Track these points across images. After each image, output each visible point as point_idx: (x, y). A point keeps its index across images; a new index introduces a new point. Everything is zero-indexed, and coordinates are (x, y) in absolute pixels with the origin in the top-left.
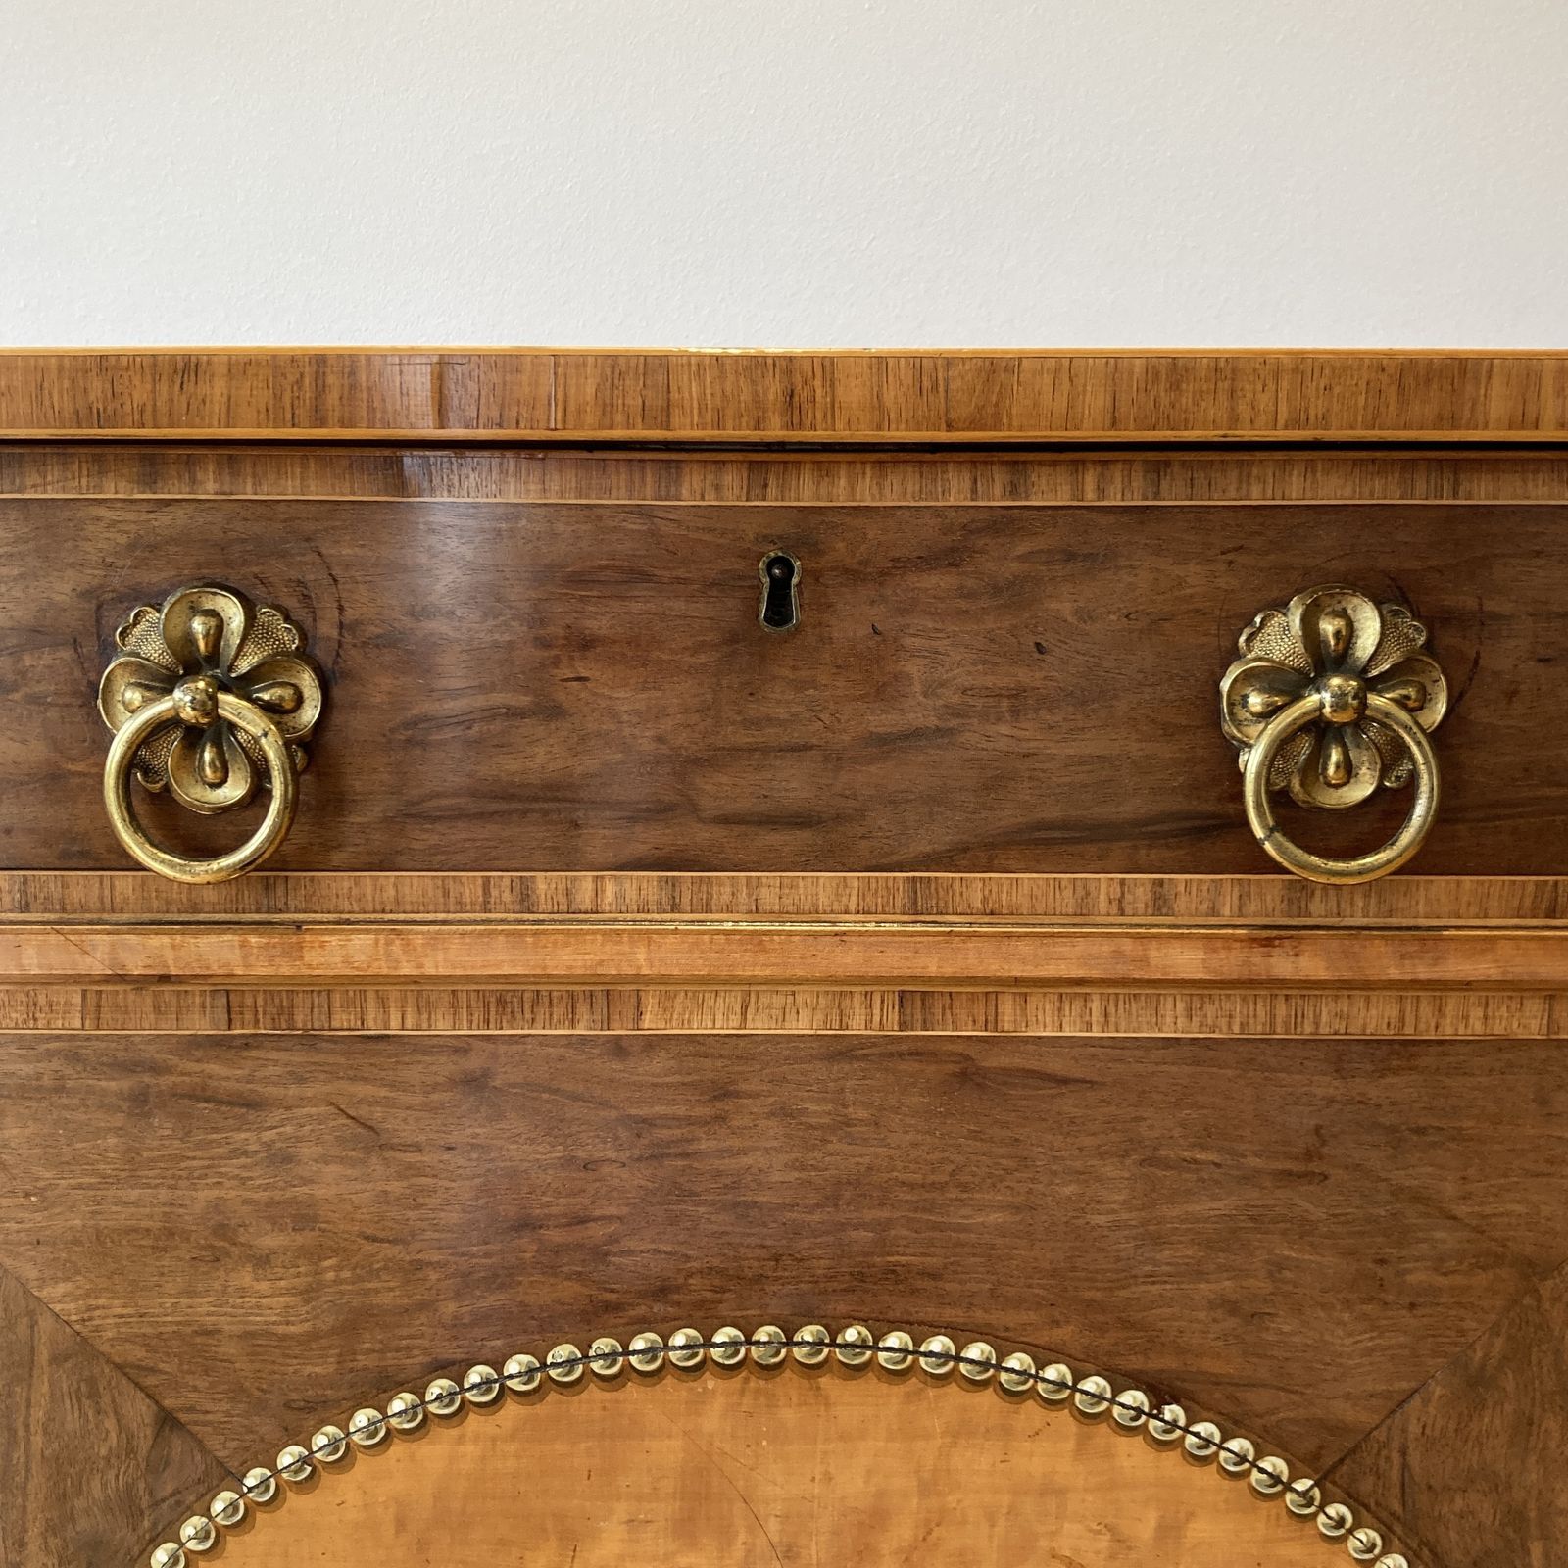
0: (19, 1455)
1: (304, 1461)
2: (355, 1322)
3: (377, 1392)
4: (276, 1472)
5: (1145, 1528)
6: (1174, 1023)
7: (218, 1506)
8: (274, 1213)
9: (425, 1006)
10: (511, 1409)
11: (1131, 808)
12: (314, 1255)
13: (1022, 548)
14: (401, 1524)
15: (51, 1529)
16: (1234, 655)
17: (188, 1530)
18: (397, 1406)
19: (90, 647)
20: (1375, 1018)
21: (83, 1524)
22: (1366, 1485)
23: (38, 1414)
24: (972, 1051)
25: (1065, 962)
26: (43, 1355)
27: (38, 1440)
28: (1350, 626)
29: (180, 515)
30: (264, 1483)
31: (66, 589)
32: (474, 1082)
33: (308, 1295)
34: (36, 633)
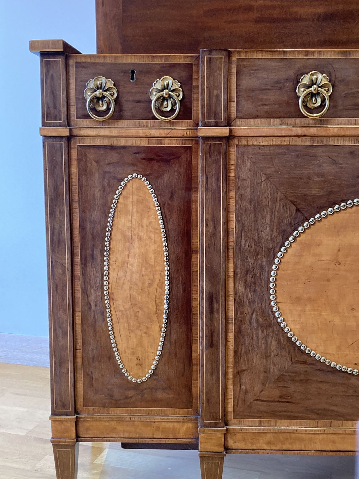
0: (273, 216)
1: (319, 217)
2: (330, 193)
3: (332, 205)
4: (315, 219)
7: (305, 225)
8: (318, 175)
9: (344, 140)
10: (354, 208)
12: (325, 181)
14: (335, 227)
15: (278, 228)
17: (300, 229)
18: (336, 207)
19: (296, 81)
21: (283, 227)
23: (277, 209)
26: (279, 199)
27: (276, 213)
29: (311, 61)
30: (313, 221)
31: (291, 73)
32: (352, 153)
33: (322, 189)
34: (287, 80)
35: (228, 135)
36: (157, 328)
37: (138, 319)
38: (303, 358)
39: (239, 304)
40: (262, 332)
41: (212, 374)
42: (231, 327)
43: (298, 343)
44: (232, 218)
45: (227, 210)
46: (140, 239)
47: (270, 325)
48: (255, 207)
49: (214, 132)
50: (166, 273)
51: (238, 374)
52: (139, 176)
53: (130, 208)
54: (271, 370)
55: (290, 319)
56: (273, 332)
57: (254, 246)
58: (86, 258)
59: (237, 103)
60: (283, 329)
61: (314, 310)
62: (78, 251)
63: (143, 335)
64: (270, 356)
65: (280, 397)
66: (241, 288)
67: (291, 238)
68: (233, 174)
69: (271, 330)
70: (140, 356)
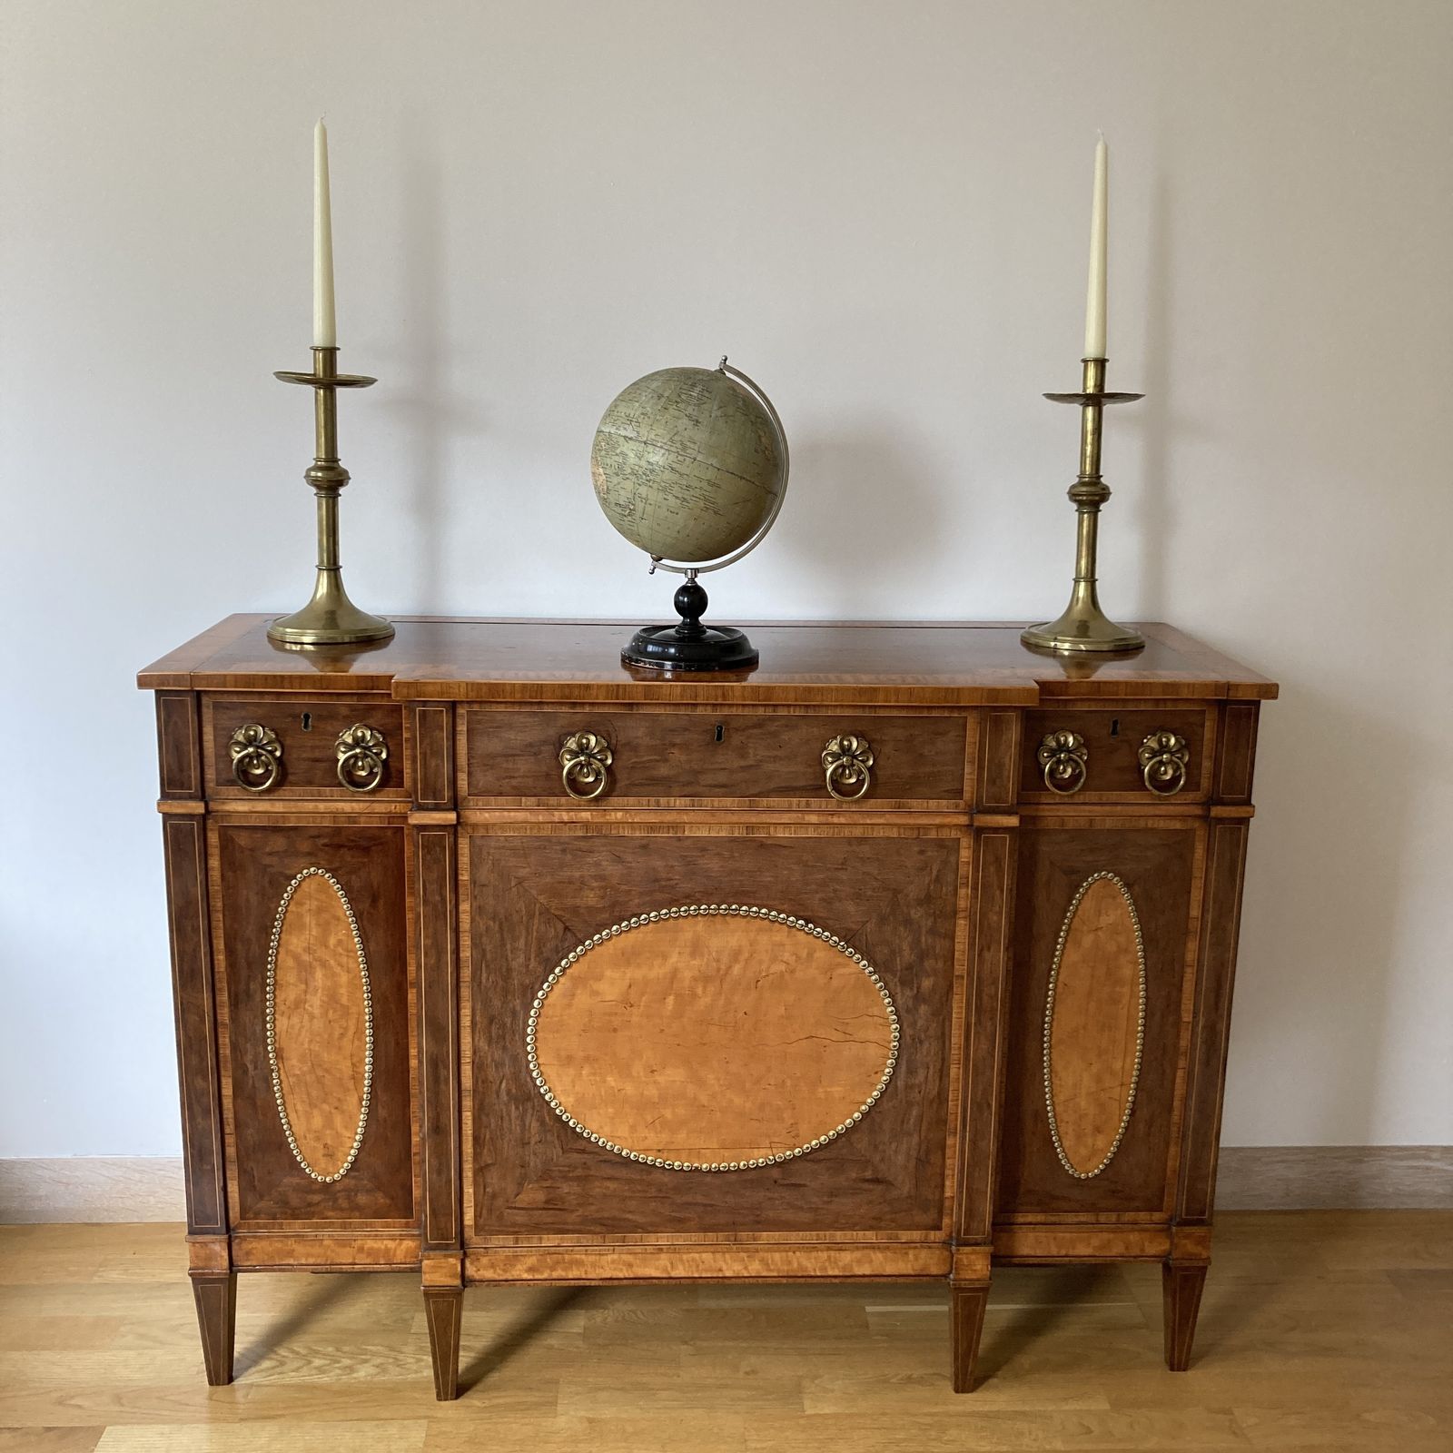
0: (530, 938)
1: (600, 938)
2: (613, 905)
3: (619, 921)
4: (593, 941)
5: (804, 955)
6: (811, 833)
7: (578, 950)
8: (596, 878)
9: (633, 829)
10: (651, 925)
11: (802, 783)
12: (605, 888)
13: (776, 724)
14: (623, 954)
15: (537, 956)
16: (825, 749)
17: (571, 956)
18: (623, 925)
19: (557, 745)
20: (858, 832)
21: (545, 955)
22: (857, 944)
23: (535, 928)
24: (764, 840)
25: (786, 818)
27: (535, 934)
28: (851, 743)
29: (579, 716)
30: (590, 944)
31: (552, 732)
32: (644, 847)
33: (603, 898)
34: (545, 742)
35: (455, 822)
36: (355, 1100)
37: (323, 1088)
38: (580, 1145)
39: (478, 1067)
40: (517, 1108)
41: (439, 1173)
42: (468, 1103)
43: (571, 1123)
44: (466, 941)
45: (456, 931)
46: (324, 964)
47: (529, 1099)
48: (501, 924)
49: (433, 819)
50: (367, 1017)
51: (480, 1171)
52: (320, 871)
53: (307, 919)
54: (532, 1164)
55: (558, 1088)
56: (533, 1108)
57: (501, 983)
58: (236, 995)
59: (470, 774)
60: (548, 1103)
61: (594, 1074)
62: (223, 985)
63: (333, 1111)
64: (529, 1143)
65: (547, 1202)
66: (483, 1045)
67: (557, 970)
68: (464, 877)
69: (529, 1105)
70: (329, 1142)
